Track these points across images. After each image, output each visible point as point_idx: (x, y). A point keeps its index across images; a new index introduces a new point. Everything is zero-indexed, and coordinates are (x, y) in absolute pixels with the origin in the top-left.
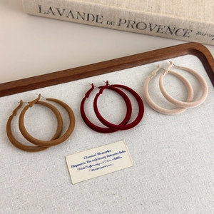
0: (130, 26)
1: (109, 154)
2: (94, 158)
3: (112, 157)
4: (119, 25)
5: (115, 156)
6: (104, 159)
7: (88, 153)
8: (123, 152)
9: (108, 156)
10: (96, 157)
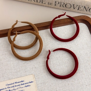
0: (62, 6)
1: (22, 83)
2: (12, 85)
3: (24, 85)
4: (55, 5)
5: (26, 85)
6: (19, 86)
7: (9, 82)
8: (32, 82)
9: (22, 84)
10: (14, 85)
